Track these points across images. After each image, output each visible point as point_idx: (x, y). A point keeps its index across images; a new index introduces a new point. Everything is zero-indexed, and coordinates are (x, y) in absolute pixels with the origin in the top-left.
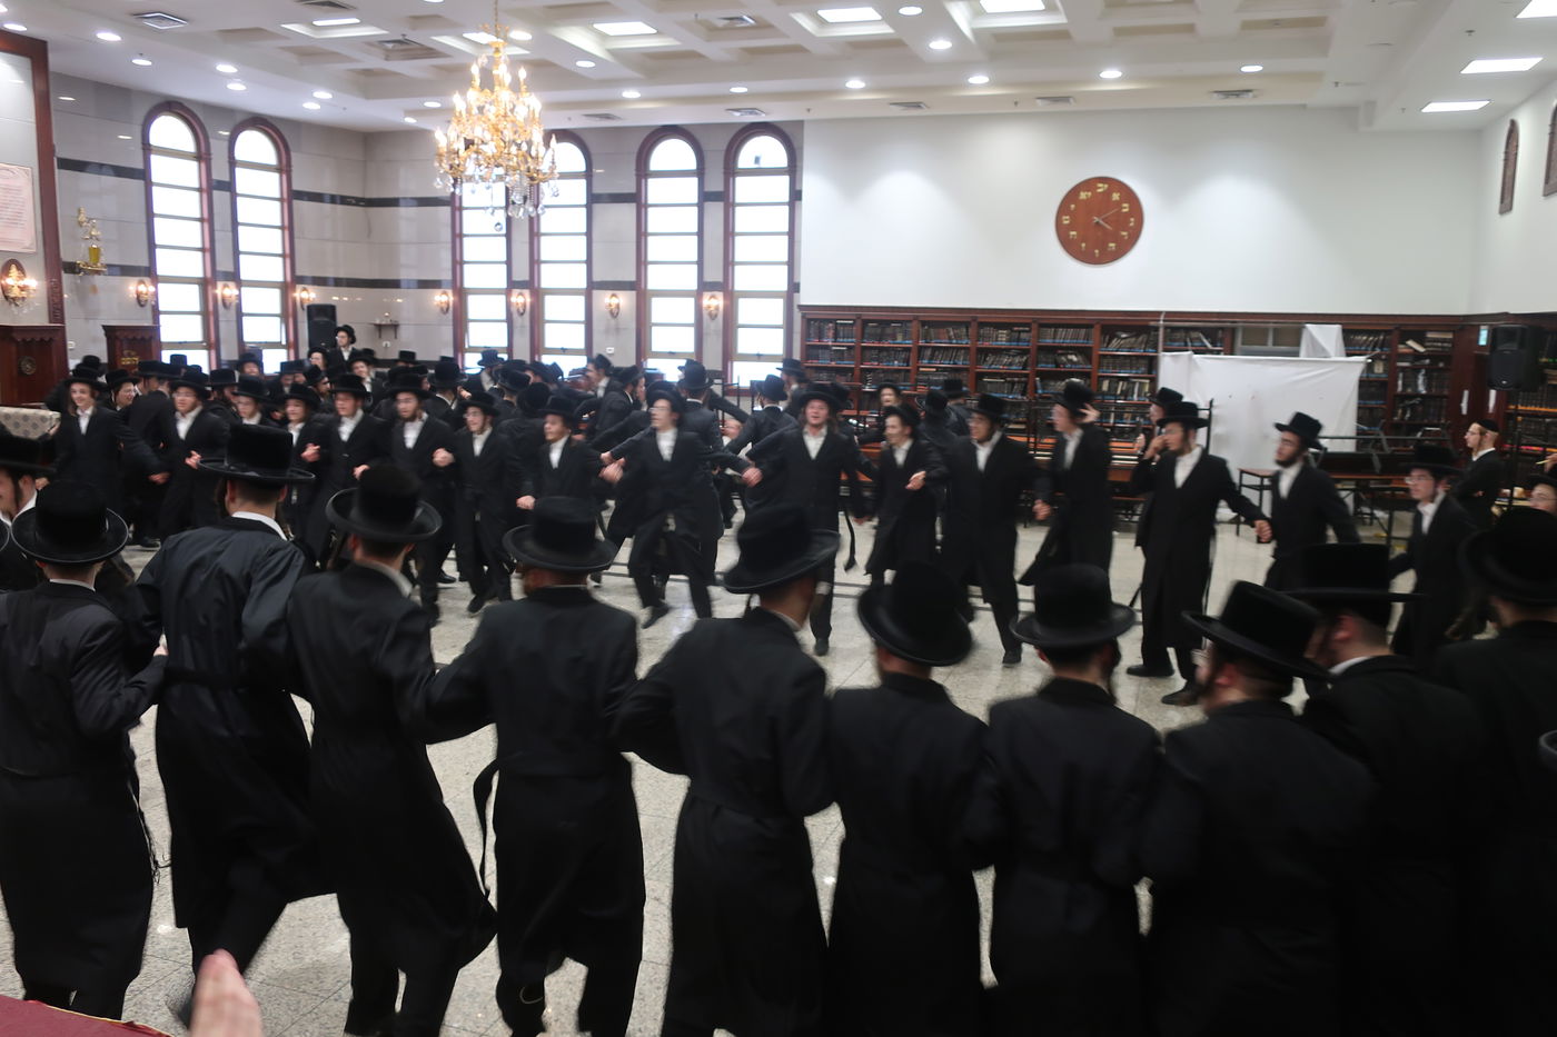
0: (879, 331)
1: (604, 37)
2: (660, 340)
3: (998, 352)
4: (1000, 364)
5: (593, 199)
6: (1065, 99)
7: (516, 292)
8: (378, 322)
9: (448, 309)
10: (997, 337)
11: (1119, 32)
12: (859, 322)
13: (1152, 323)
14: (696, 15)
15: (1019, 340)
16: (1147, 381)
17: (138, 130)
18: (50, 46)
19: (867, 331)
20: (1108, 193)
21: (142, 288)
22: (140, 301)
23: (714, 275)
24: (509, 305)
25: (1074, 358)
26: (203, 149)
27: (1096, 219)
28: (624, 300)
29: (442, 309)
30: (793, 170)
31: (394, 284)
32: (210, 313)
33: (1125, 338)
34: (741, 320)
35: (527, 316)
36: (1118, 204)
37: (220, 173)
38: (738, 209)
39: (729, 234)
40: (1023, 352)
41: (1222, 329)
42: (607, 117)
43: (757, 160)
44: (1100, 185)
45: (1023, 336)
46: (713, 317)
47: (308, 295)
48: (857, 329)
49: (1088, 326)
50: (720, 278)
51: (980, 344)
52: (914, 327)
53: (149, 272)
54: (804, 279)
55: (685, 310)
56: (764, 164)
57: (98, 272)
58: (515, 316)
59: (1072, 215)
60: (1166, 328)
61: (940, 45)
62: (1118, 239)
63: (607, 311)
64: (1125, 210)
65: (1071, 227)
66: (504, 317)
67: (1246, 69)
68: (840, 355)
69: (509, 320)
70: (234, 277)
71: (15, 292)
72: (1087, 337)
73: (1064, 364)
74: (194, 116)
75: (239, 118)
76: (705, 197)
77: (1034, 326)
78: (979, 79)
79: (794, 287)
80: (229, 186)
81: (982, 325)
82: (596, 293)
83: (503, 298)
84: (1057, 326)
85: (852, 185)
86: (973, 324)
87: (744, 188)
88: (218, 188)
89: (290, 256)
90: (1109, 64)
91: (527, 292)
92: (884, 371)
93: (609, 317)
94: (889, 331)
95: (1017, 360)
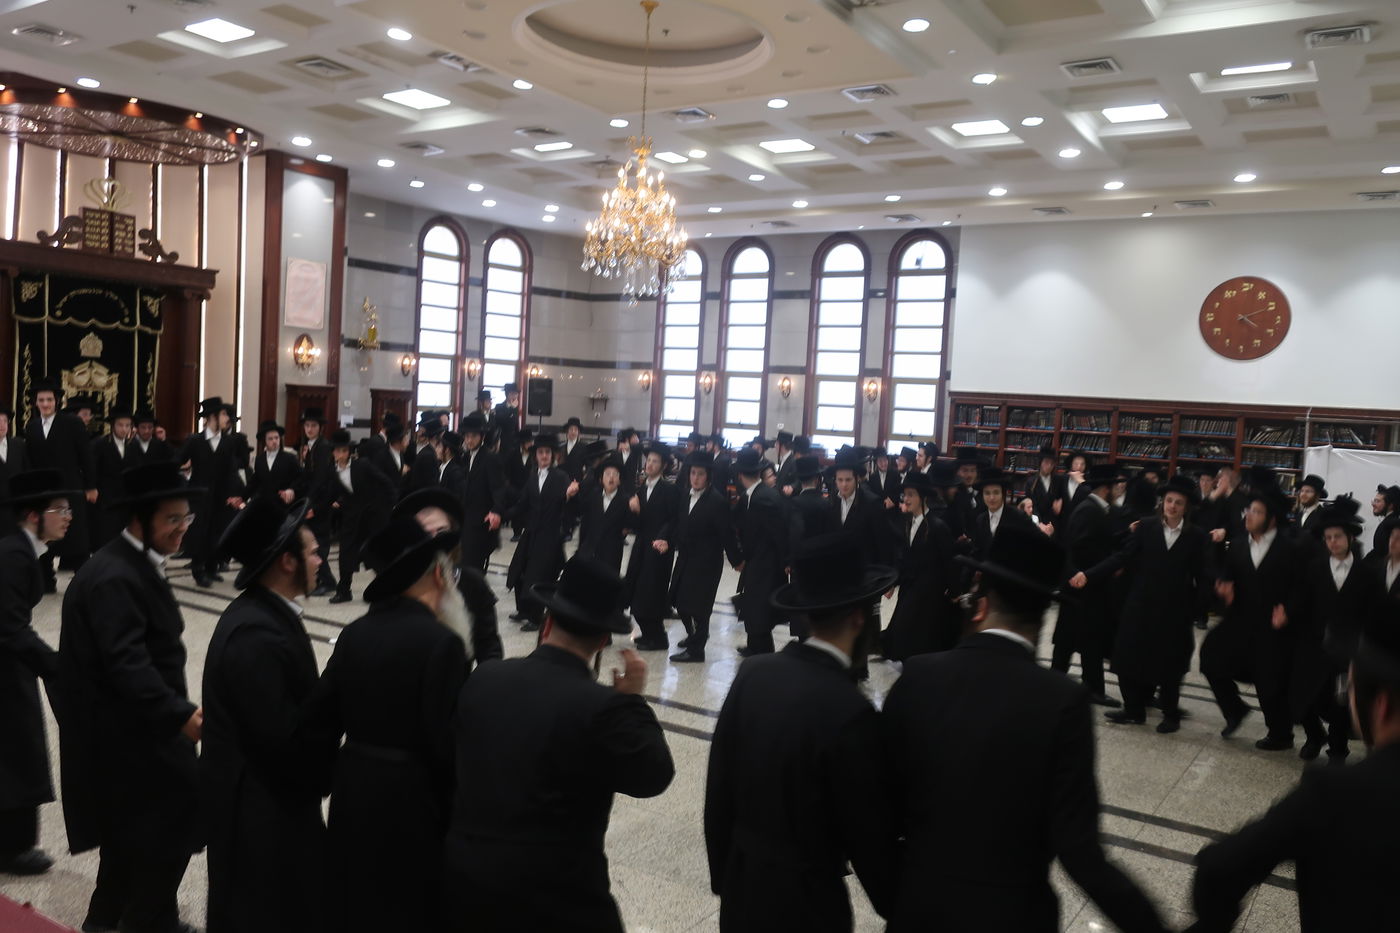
0: (1024, 417)
1: (770, 155)
2: (825, 419)
3: (1139, 440)
4: (1142, 453)
5: (775, 295)
6: (1204, 203)
7: (705, 373)
8: (592, 396)
9: (648, 387)
10: (1138, 427)
11: (1251, 137)
12: (1004, 408)
13: (1297, 418)
14: (844, 132)
15: (1160, 430)
16: (1294, 475)
17: (416, 238)
18: (349, 173)
19: (1012, 416)
20: (1253, 293)
21: (407, 362)
22: (404, 371)
23: (875, 362)
24: (698, 384)
25: (1217, 450)
26: (464, 253)
27: (1241, 317)
28: (795, 383)
29: (643, 387)
30: (950, 271)
31: (611, 365)
32: (457, 384)
33: (1271, 432)
34: (898, 403)
35: (712, 394)
36: (1265, 303)
37: (476, 272)
38: (899, 305)
39: (890, 327)
40: (1164, 442)
41: (1376, 426)
42: (783, 224)
43: (918, 262)
44: (1245, 284)
45: (1165, 426)
46: (872, 400)
47: (537, 371)
48: (1002, 414)
49: (1232, 419)
50: (879, 366)
51: (1121, 433)
52: (1056, 415)
53: (413, 348)
54: (955, 367)
55: (847, 393)
56: (924, 266)
57: (374, 348)
58: (703, 394)
59: (1217, 313)
60: (1313, 424)
61: (1070, 153)
62: (1263, 336)
63: (780, 392)
64: (1271, 309)
65: (1214, 324)
66: (693, 394)
67: (1387, 170)
68: (985, 438)
69: (698, 398)
70: (480, 355)
71: (304, 359)
72: (1231, 429)
73: (1206, 455)
74: (461, 228)
75: (494, 229)
76: (870, 294)
77: (1176, 417)
78: (1114, 185)
79: (945, 375)
80: (483, 283)
81: (1123, 414)
82: (771, 376)
83: (694, 378)
84: (1199, 418)
85: (1002, 285)
86: (1114, 413)
87: (906, 286)
88: (473, 285)
89: (525, 339)
90: (1244, 168)
91: (713, 374)
92: (1027, 454)
93: (781, 396)
94: (1032, 417)
95: (1158, 449)
